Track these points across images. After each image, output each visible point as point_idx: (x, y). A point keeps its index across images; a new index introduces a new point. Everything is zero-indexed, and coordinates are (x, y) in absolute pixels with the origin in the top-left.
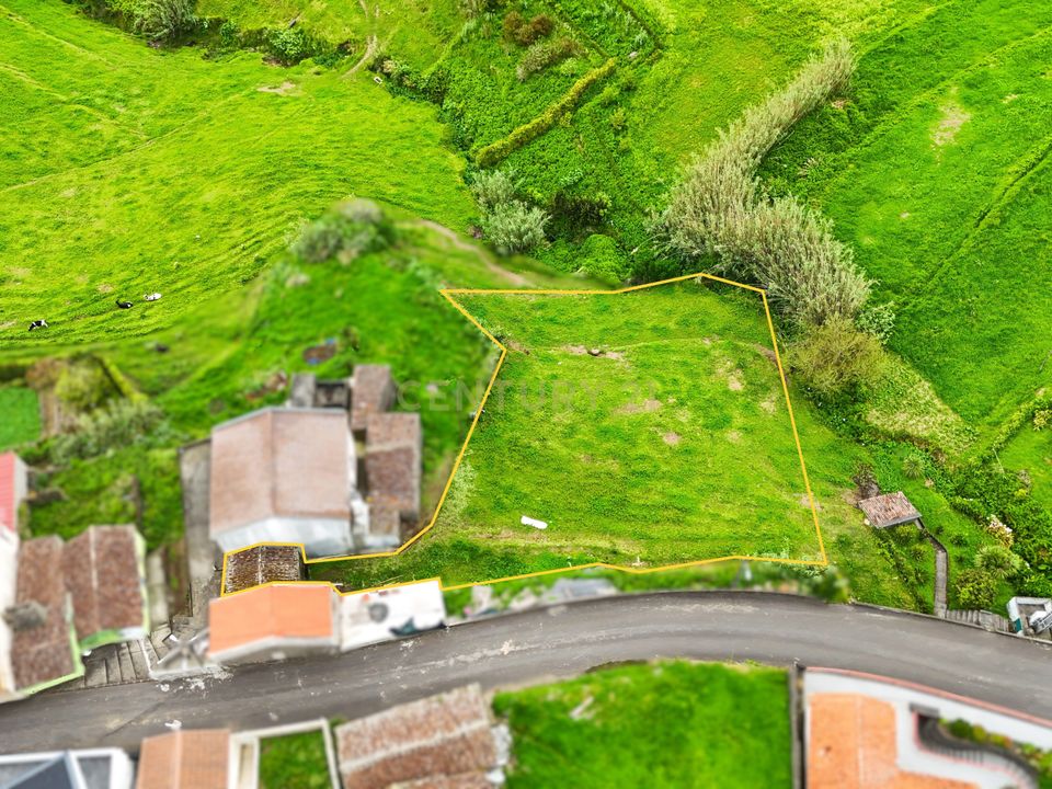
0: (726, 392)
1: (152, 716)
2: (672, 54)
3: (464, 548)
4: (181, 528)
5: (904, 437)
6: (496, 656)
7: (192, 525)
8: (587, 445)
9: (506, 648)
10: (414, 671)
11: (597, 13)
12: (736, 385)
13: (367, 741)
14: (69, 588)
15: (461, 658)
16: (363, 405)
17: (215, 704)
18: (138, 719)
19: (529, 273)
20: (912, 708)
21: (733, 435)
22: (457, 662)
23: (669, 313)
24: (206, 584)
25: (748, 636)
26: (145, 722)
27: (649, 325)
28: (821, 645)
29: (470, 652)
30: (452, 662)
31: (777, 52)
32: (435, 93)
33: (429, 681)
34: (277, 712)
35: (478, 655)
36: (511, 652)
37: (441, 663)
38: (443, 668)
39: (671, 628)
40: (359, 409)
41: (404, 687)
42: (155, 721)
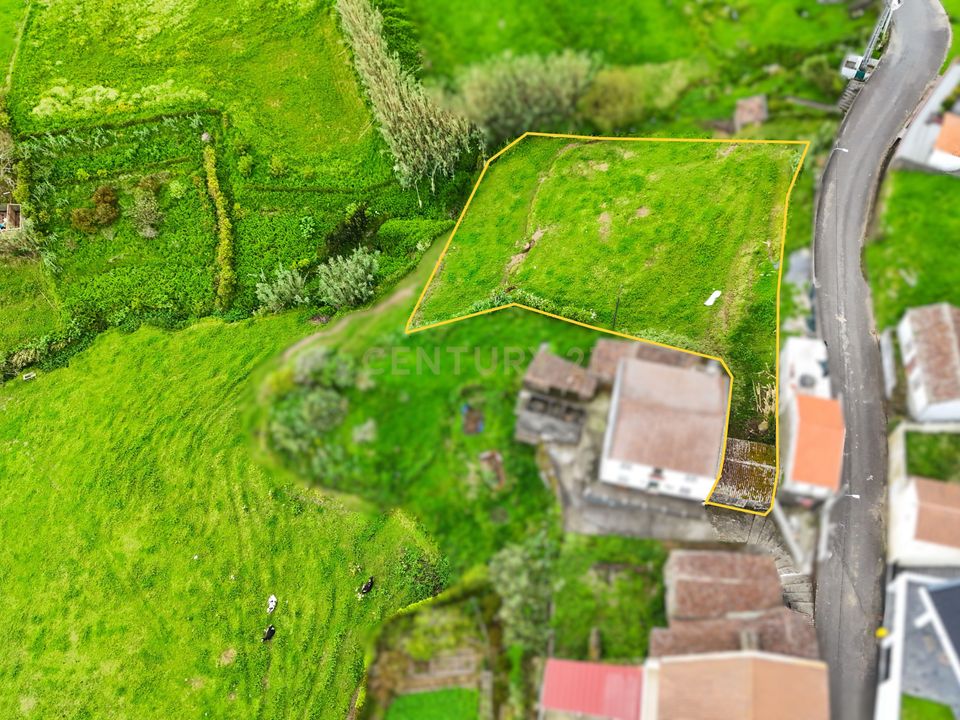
0: (608, 173)
1: (851, 568)
2: (233, 107)
3: (739, 335)
4: (653, 542)
5: (682, 94)
6: (847, 326)
7: (650, 533)
8: (634, 261)
9: (842, 319)
10: (850, 378)
11: (136, 145)
12: (604, 167)
13: (945, 382)
14: (721, 615)
15: (844, 347)
16: (570, 380)
17: (852, 519)
18: (852, 579)
19: (399, 284)
20: (929, 122)
21: (652, 177)
22: (847, 350)
23: (501, 196)
24: (715, 529)
25: (851, 194)
26: (856, 575)
27: (507, 211)
28: (861, 162)
29: (840, 341)
30: (847, 354)
31: (289, 38)
32: (95, 323)
33: (860, 371)
34: (868, 475)
35: (844, 337)
36: (845, 317)
37: (847, 360)
38: (851, 360)
39: (840, 227)
40: (573, 383)
41: (861, 387)
42: (857, 567)
